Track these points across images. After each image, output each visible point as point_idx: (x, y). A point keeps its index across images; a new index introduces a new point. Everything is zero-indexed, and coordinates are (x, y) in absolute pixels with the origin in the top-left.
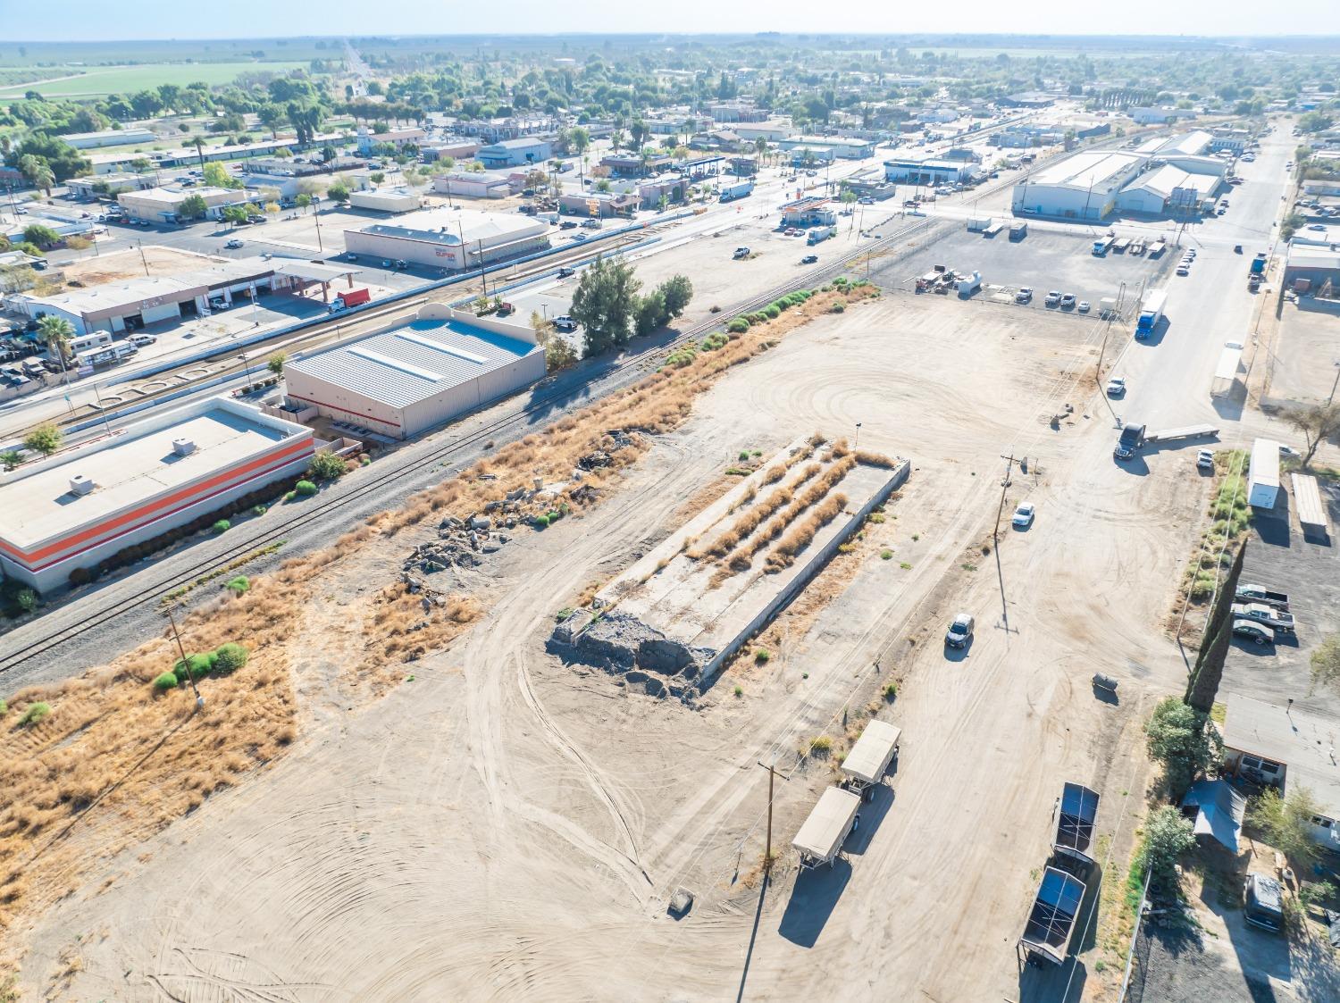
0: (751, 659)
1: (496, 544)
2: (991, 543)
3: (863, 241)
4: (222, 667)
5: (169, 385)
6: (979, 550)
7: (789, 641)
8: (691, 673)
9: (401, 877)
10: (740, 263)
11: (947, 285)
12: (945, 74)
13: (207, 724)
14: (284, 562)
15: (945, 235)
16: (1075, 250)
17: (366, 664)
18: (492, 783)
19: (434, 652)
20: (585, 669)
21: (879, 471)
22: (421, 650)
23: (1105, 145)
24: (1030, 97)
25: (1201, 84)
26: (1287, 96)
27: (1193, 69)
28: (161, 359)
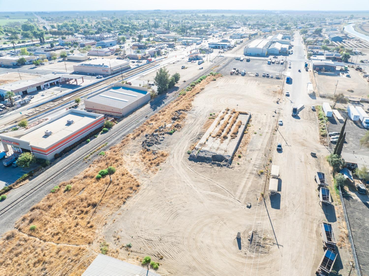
0: (237, 157)
1: (162, 139)
2: (276, 129)
3: (212, 63)
4: (111, 172)
5: (46, 108)
6: (274, 130)
7: (244, 152)
8: (226, 161)
9: (185, 209)
10: (183, 70)
11: (238, 73)
12: (210, 20)
13: (115, 185)
14: (110, 147)
15: (231, 61)
16: (263, 63)
17: (147, 168)
18: (194, 188)
19: (162, 163)
20: (200, 163)
21: (245, 115)
22: (159, 163)
23: (258, 38)
24: (235, 26)
25: (274, 22)
26: (295, 25)
27: (271, 18)
28: (38, 102)
